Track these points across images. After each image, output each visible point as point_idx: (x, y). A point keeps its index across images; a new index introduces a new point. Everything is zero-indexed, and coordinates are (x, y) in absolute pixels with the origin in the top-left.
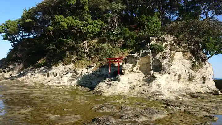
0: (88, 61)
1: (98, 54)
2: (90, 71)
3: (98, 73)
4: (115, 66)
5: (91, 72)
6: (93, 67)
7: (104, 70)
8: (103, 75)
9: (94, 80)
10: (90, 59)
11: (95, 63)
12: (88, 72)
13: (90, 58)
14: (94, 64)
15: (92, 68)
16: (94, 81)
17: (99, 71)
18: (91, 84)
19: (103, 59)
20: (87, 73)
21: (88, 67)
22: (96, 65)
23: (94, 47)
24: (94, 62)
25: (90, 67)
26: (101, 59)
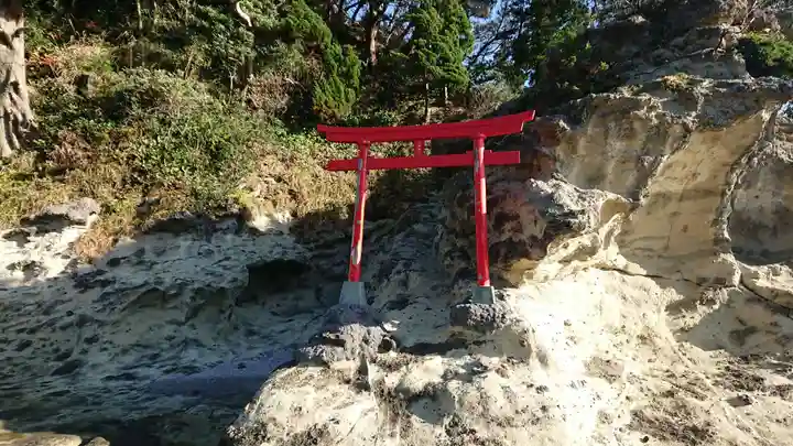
0: (23, 177)
1: (117, 139)
2: (53, 256)
3: (129, 276)
4: (254, 231)
5: (55, 267)
6: (81, 223)
7: (182, 253)
8: (182, 286)
9: (88, 332)
10: (50, 164)
11: (94, 196)
12: (29, 267)
13: (42, 157)
14: (88, 201)
15: (70, 234)
16: (90, 341)
17: (139, 258)
18: (70, 369)
19: (164, 175)
20: (19, 274)
21: (25, 221)
22: (107, 210)
23: (81, 82)
24: (82, 192)
25: (50, 223)
26: (142, 172)
